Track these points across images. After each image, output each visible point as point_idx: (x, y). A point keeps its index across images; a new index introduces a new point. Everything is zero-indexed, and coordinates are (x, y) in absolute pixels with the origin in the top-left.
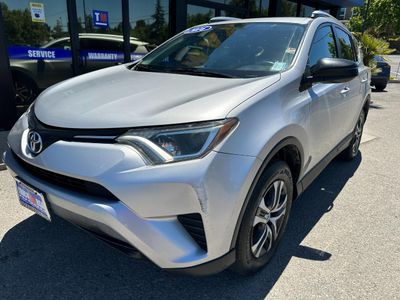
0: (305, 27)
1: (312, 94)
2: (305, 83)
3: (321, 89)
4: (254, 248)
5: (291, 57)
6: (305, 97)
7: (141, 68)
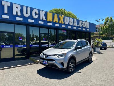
0: (76, 42)
1: (77, 51)
2: (75, 49)
3: (78, 50)
4: (70, 69)
5: (73, 46)
6: (76, 51)
7: (54, 48)
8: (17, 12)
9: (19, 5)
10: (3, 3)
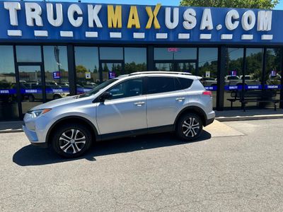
8: (34, 20)
9: (36, 2)
10: (6, 6)
